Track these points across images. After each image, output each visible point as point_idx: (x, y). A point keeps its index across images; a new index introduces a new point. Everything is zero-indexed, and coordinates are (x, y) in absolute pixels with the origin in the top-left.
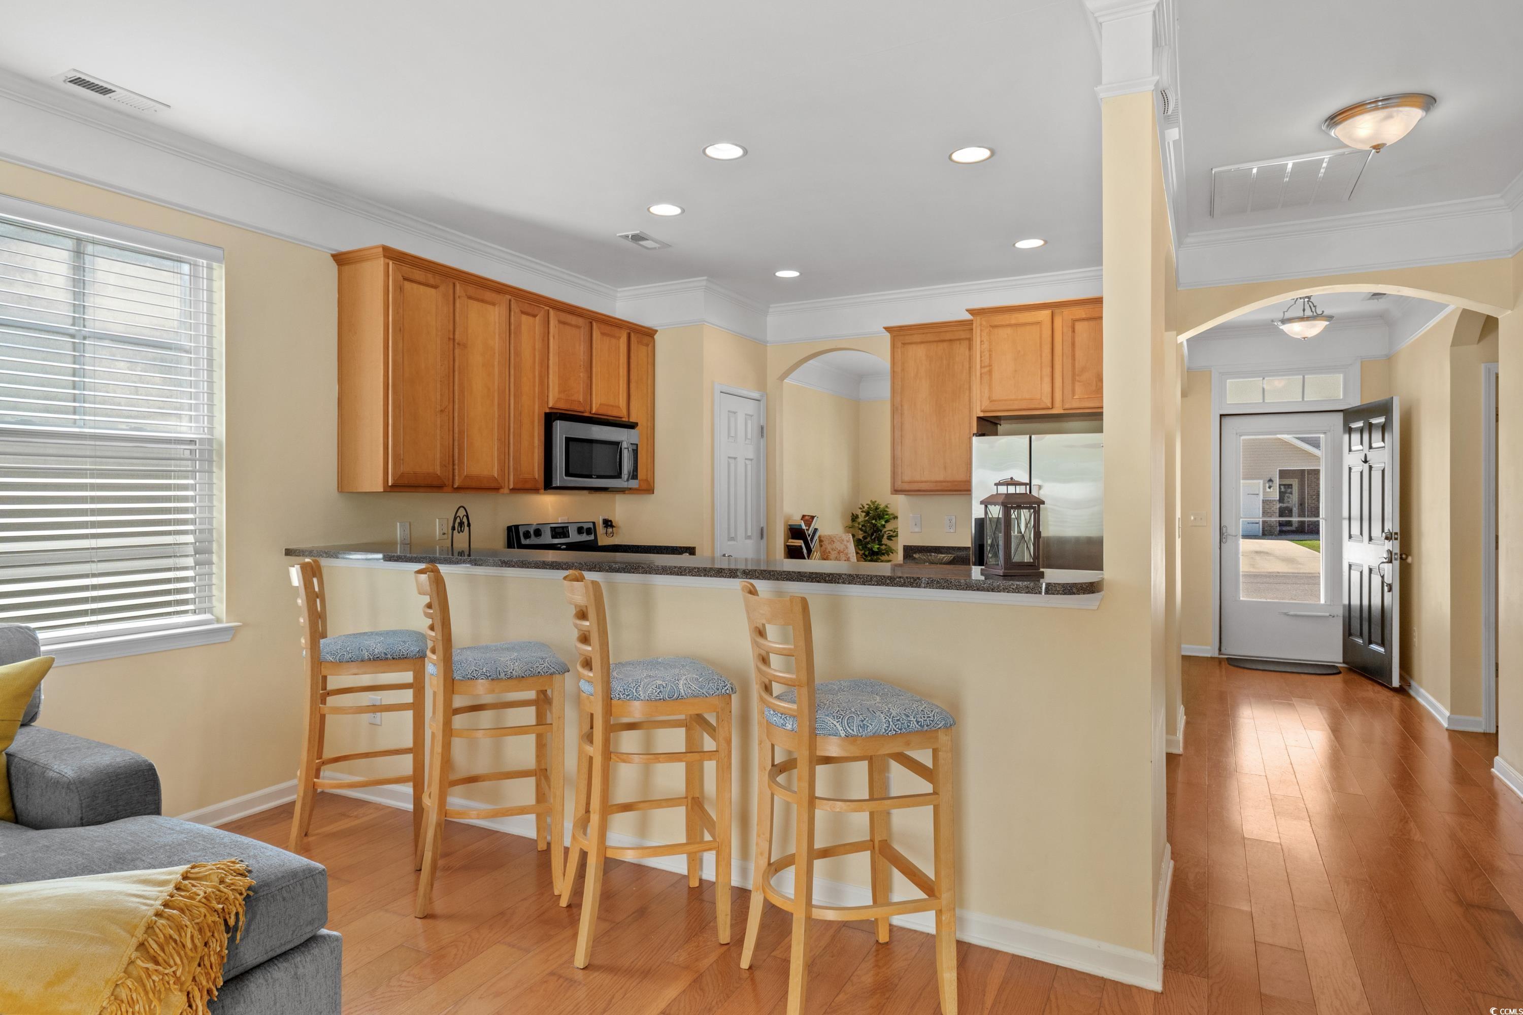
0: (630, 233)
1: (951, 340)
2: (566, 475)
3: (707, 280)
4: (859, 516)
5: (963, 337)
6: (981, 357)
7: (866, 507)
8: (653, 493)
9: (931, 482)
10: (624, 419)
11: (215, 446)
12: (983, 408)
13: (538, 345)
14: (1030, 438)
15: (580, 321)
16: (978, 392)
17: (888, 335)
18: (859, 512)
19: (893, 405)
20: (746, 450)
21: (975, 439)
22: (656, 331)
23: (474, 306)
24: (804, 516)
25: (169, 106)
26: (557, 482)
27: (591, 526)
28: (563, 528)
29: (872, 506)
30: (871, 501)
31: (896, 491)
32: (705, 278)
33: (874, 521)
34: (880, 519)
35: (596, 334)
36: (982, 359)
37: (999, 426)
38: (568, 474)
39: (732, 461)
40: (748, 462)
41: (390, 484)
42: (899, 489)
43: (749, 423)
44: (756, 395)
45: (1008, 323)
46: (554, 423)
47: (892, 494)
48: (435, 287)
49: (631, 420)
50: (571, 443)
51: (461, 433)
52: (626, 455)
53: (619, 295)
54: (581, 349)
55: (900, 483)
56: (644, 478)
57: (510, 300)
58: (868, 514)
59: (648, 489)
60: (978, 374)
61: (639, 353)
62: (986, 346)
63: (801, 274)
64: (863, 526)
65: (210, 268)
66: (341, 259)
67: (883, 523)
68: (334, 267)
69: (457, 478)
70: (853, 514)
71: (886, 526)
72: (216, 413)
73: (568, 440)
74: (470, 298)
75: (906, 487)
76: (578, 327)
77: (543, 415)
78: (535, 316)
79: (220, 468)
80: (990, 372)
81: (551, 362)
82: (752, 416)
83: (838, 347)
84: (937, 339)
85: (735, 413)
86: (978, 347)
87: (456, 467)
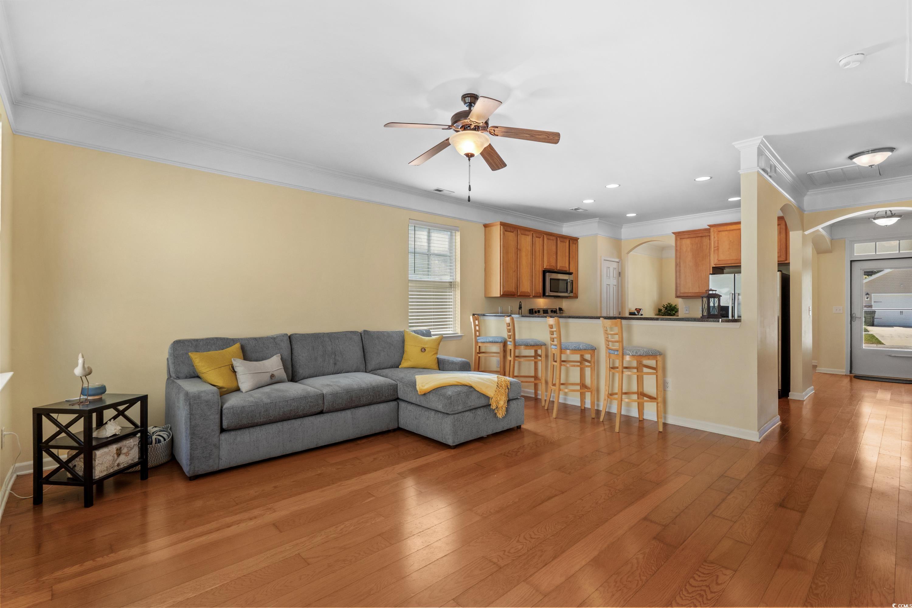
0: (574, 208)
1: (701, 237)
2: (550, 292)
3: (599, 219)
4: (662, 310)
5: (707, 235)
6: (714, 243)
7: (666, 306)
8: (578, 298)
9: (693, 293)
10: (567, 271)
11: (457, 284)
12: (715, 263)
13: (541, 248)
14: (735, 275)
15: (554, 238)
16: (713, 257)
17: (674, 236)
18: (662, 308)
19: (676, 262)
20: (613, 282)
21: (710, 276)
22: (579, 238)
23: (523, 236)
24: (636, 309)
25: (454, 192)
26: (547, 294)
27: (555, 310)
28: (546, 310)
29: (668, 305)
30: (668, 303)
31: (677, 297)
32: (598, 218)
33: (669, 312)
34: (672, 311)
35: (559, 242)
36: (715, 244)
37: (724, 270)
38: (551, 291)
39: (608, 286)
40: (614, 286)
41: (502, 294)
42: (679, 296)
43: (615, 271)
44: (617, 260)
45: (726, 229)
46: (546, 274)
47: (675, 298)
48: (513, 232)
49: (570, 272)
50: (551, 280)
51: (520, 278)
52: (569, 284)
53: (564, 226)
54: (554, 248)
55: (679, 293)
56: (575, 293)
57: (533, 233)
58: (666, 308)
59: (576, 297)
60: (713, 250)
61: (573, 247)
62: (716, 239)
63: (637, 214)
64: (664, 314)
65: (455, 233)
66: (486, 226)
67: (674, 312)
68: (483, 228)
69: (518, 292)
70: (659, 309)
71: (676, 314)
72: (457, 274)
73: (551, 279)
74: (522, 234)
75: (682, 295)
76: (553, 240)
77: (542, 271)
78: (540, 238)
79: (459, 290)
80: (718, 249)
81: (545, 253)
82: (616, 268)
83: (652, 240)
84: (695, 236)
85: (609, 268)
86: (713, 239)
87: (518, 289)
